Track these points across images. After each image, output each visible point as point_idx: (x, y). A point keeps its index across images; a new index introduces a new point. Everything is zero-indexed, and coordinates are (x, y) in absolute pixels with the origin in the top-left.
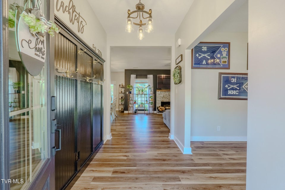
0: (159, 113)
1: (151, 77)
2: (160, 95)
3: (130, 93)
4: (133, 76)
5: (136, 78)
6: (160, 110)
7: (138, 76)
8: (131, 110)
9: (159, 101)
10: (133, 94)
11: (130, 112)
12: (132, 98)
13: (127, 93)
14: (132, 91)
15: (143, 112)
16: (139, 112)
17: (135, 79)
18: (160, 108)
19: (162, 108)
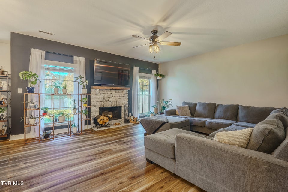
0: (98, 130)
1: (81, 60)
2: (99, 96)
3: (31, 91)
4: (36, 54)
5: (46, 58)
6: (101, 123)
7: (51, 56)
8: (32, 132)
9: (96, 107)
10: (39, 94)
11: (28, 136)
12: (37, 103)
13: (20, 91)
14: (36, 87)
15: (65, 130)
16: (56, 131)
17: (43, 60)
18: (101, 120)
19: (104, 120)
